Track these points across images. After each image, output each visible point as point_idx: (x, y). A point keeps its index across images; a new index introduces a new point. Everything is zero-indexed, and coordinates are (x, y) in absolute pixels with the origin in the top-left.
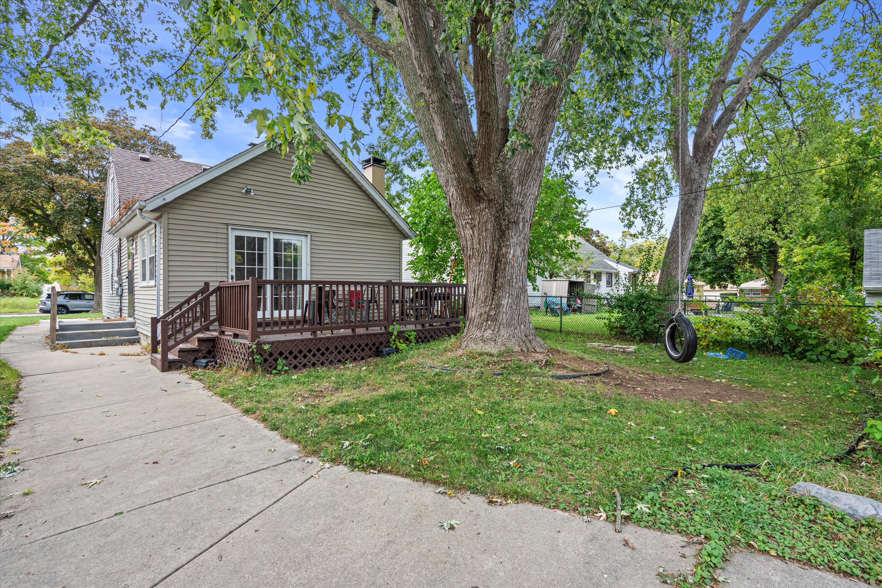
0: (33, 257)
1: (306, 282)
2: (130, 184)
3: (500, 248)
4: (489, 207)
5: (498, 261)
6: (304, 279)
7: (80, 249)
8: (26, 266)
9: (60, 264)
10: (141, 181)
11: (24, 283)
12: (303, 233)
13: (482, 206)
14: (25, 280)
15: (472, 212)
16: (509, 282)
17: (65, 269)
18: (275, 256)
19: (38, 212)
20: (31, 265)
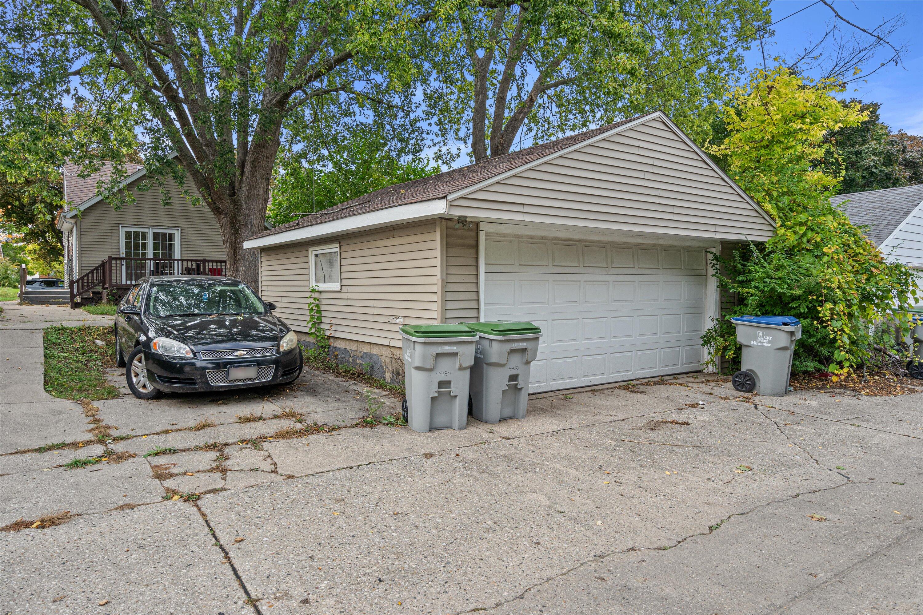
0: (15, 245)
1: (178, 260)
2: (76, 188)
3: (236, 239)
4: (226, 216)
5: (235, 246)
6: (176, 258)
7: (53, 237)
8: (8, 255)
9: (35, 251)
10: (84, 186)
11: (6, 272)
12: (176, 228)
13: (222, 216)
14: (7, 270)
15: (219, 219)
16: (243, 258)
17: (39, 257)
18: (154, 244)
19: (17, 203)
20: (12, 254)
